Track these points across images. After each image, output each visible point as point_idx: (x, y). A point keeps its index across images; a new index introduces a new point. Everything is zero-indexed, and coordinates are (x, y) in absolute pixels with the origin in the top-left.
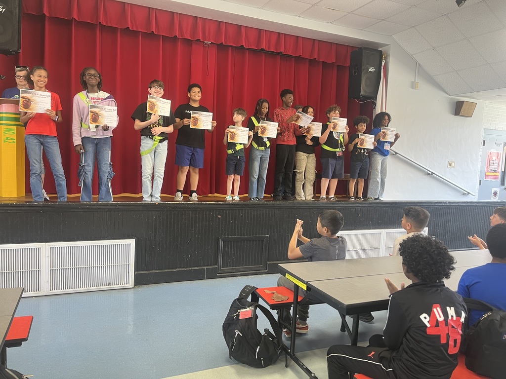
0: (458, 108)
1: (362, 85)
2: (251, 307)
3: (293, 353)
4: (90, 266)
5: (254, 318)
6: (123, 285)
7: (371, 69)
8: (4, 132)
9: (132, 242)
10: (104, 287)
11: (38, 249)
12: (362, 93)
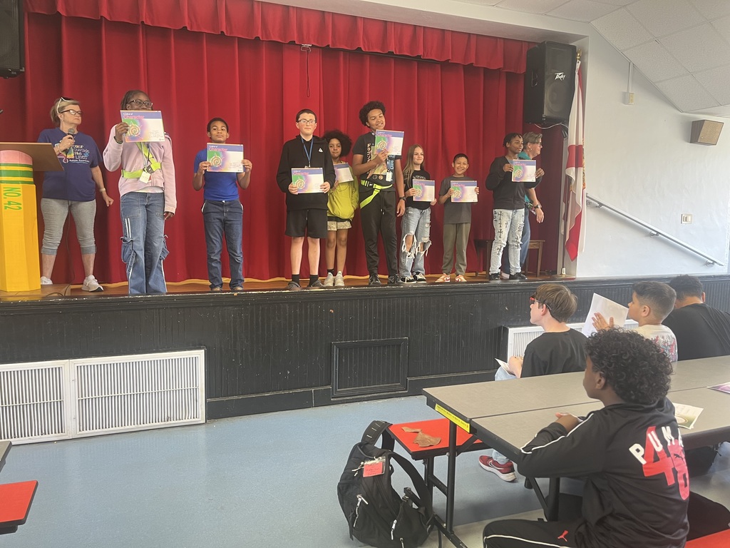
0: (696, 132)
1: (545, 101)
2: (380, 458)
3: (451, 530)
4: (138, 392)
5: (387, 475)
6: (190, 420)
7: (560, 76)
8: (5, 194)
9: (200, 355)
10: (160, 423)
11: (58, 369)
12: (546, 113)
